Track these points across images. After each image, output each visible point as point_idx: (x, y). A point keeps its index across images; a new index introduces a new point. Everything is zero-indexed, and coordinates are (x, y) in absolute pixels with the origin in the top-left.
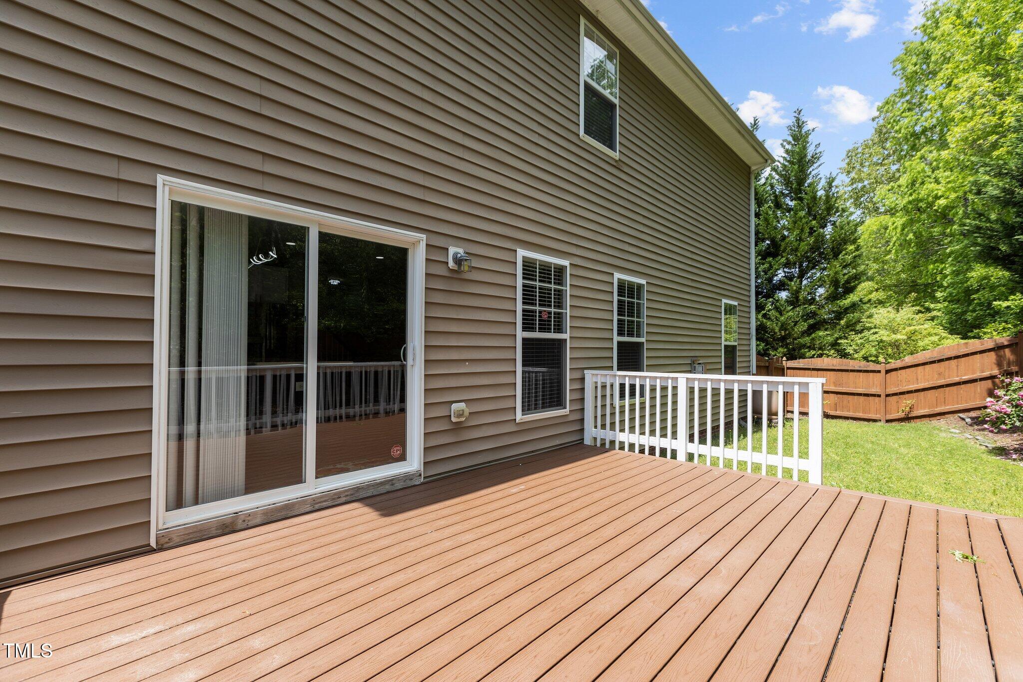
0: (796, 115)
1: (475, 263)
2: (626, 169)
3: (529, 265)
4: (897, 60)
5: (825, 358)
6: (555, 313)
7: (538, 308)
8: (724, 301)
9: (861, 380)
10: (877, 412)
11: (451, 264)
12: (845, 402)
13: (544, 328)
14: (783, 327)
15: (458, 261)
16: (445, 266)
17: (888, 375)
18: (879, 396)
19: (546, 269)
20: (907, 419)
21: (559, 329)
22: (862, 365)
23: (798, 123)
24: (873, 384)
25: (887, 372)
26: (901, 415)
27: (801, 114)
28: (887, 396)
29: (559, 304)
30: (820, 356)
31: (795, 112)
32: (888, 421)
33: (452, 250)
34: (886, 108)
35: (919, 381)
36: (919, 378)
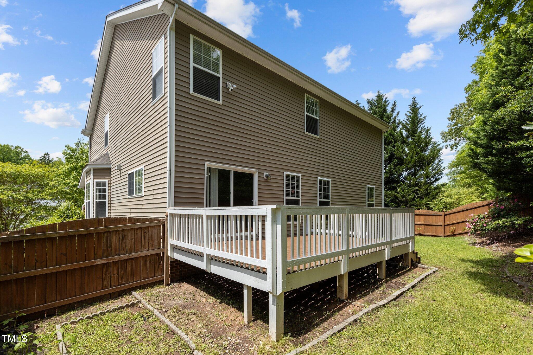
0: (413, 100)
1: (272, 177)
2: (322, 141)
3: (288, 177)
4: (473, 65)
5: (421, 210)
6: (296, 191)
7: (290, 190)
8: (368, 186)
9: (435, 219)
10: (441, 233)
11: (265, 177)
12: (428, 229)
13: (293, 196)
14: (404, 196)
15: (267, 177)
16: (263, 178)
17: (446, 217)
18: (442, 226)
19: (293, 177)
20: (453, 235)
21: (298, 196)
22: (435, 212)
23: (414, 104)
24: (439, 221)
25: (445, 215)
26: (450, 234)
27: (416, 100)
28: (445, 226)
29: (298, 188)
30: (419, 209)
31: (413, 99)
32: (445, 236)
33: (265, 174)
34: (469, 89)
35: (458, 219)
36: (458, 218)
